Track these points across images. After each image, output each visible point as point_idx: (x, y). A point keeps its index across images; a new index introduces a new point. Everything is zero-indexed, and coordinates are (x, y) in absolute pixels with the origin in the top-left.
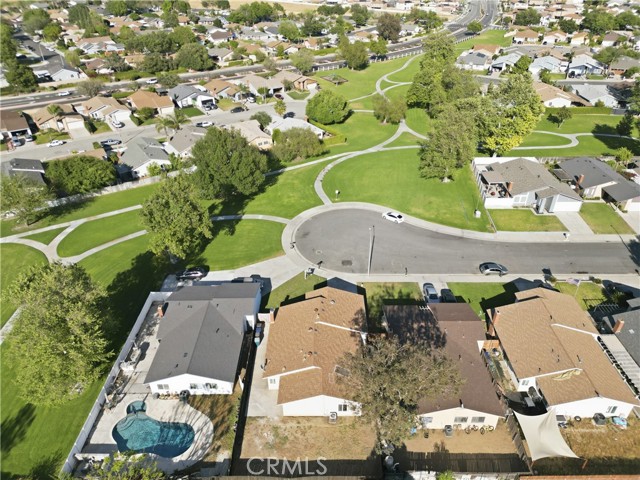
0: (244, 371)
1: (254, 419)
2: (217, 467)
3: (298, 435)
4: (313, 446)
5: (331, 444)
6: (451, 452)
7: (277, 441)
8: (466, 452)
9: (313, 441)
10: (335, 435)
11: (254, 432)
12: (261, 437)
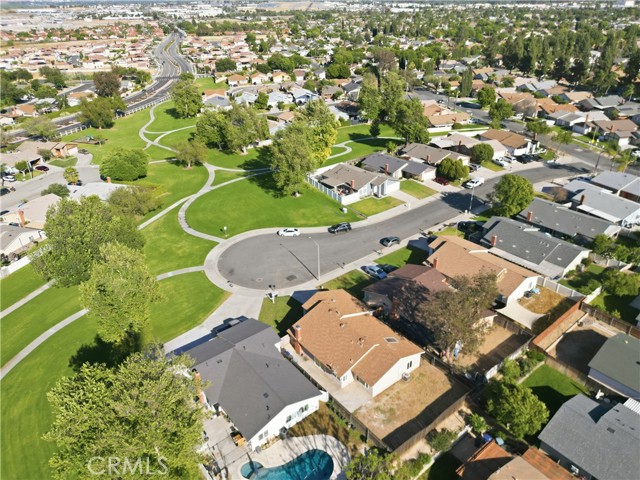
3: (397, 402)
4: (413, 402)
7: (388, 415)
9: (410, 399)
12: (375, 420)
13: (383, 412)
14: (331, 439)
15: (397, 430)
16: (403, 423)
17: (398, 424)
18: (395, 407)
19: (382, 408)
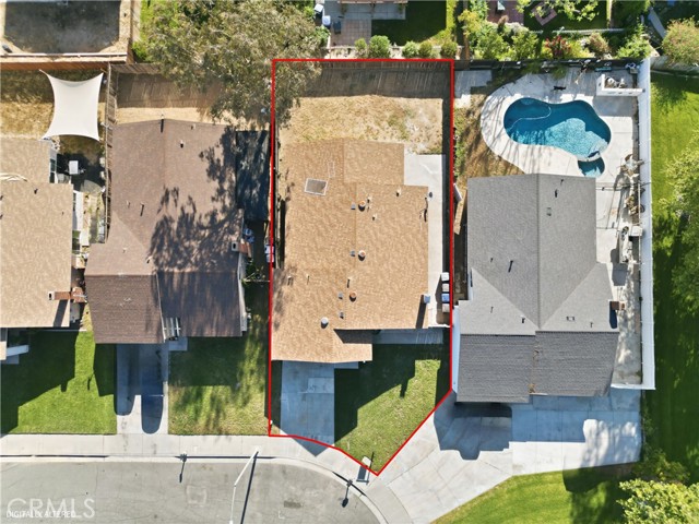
0: (457, 229)
1: (433, 152)
2: (468, 88)
3: (376, 127)
4: (358, 113)
5: (336, 115)
6: (195, 109)
7: (400, 120)
8: (176, 109)
9: (358, 119)
10: (330, 128)
11: (431, 132)
12: (421, 126)
13: (402, 128)
14: (487, 139)
15: (410, 96)
16: (396, 99)
17: (402, 101)
18: (385, 124)
19: (399, 134)
